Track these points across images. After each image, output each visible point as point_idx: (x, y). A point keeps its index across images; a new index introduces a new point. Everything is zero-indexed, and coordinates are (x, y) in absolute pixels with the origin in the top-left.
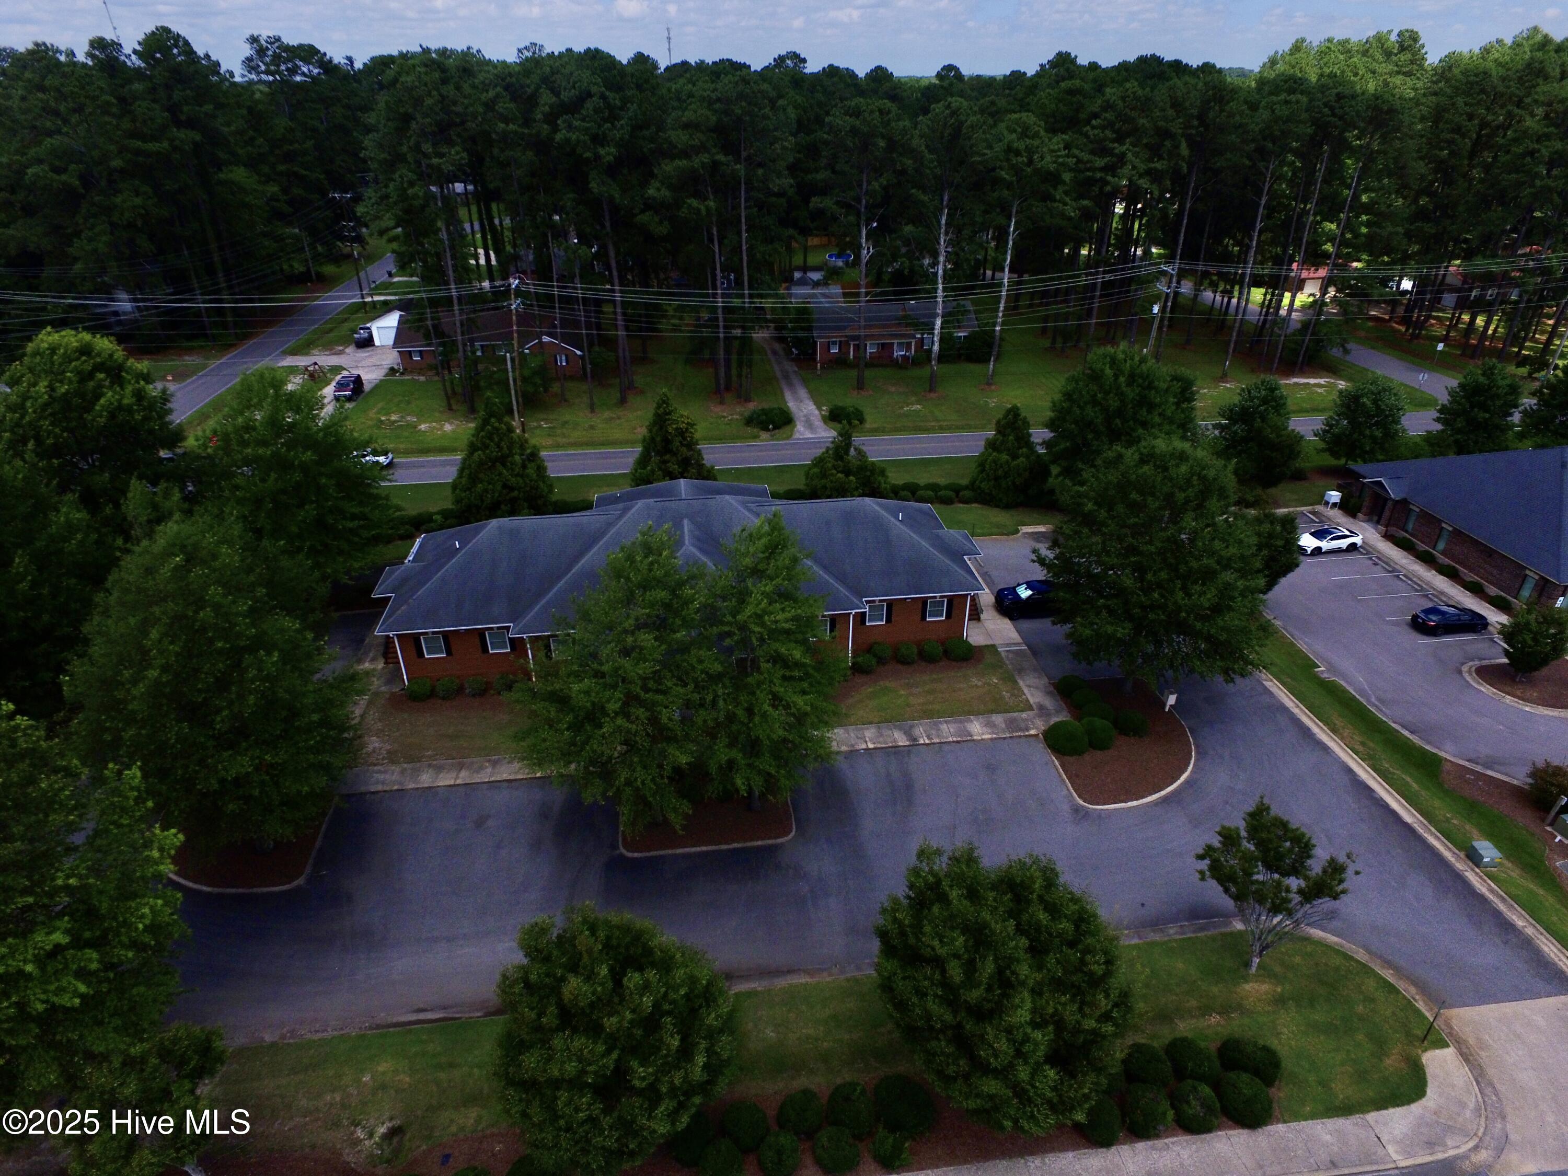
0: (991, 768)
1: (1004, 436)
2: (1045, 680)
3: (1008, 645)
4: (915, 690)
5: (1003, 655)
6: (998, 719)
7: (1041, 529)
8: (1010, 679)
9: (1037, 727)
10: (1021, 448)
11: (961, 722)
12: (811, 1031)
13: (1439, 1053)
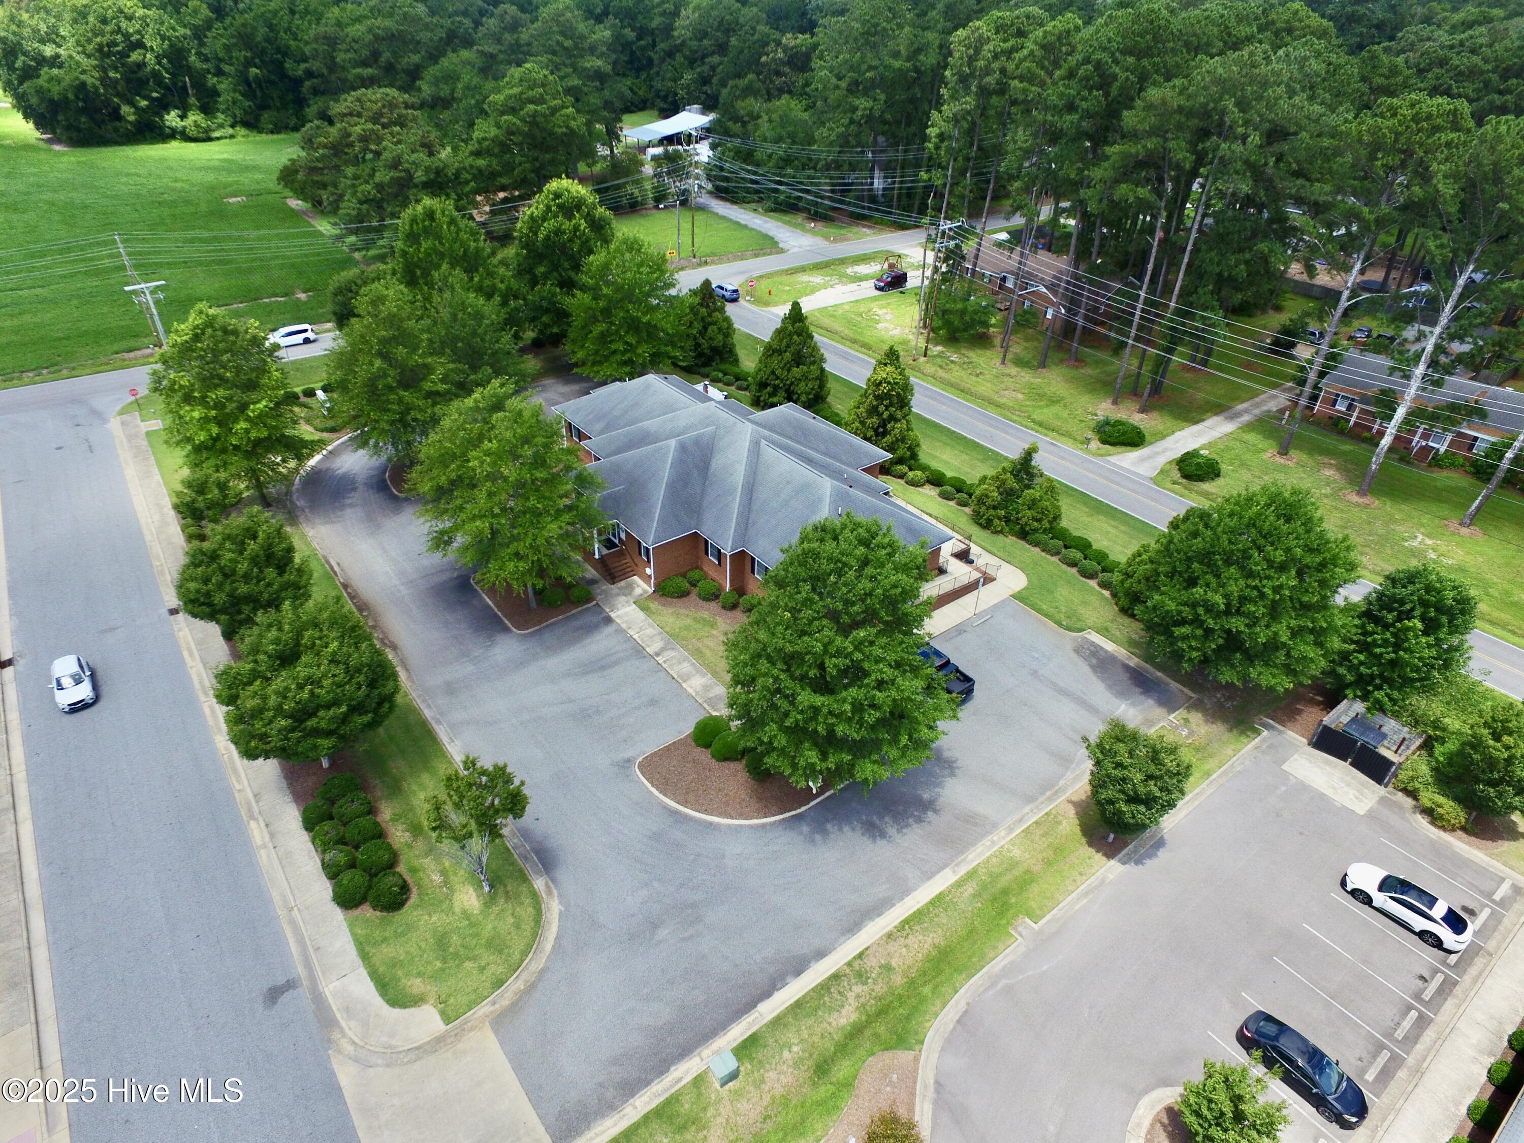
0: (653, 703)
7: (1109, 646)
13: (437, 1017)
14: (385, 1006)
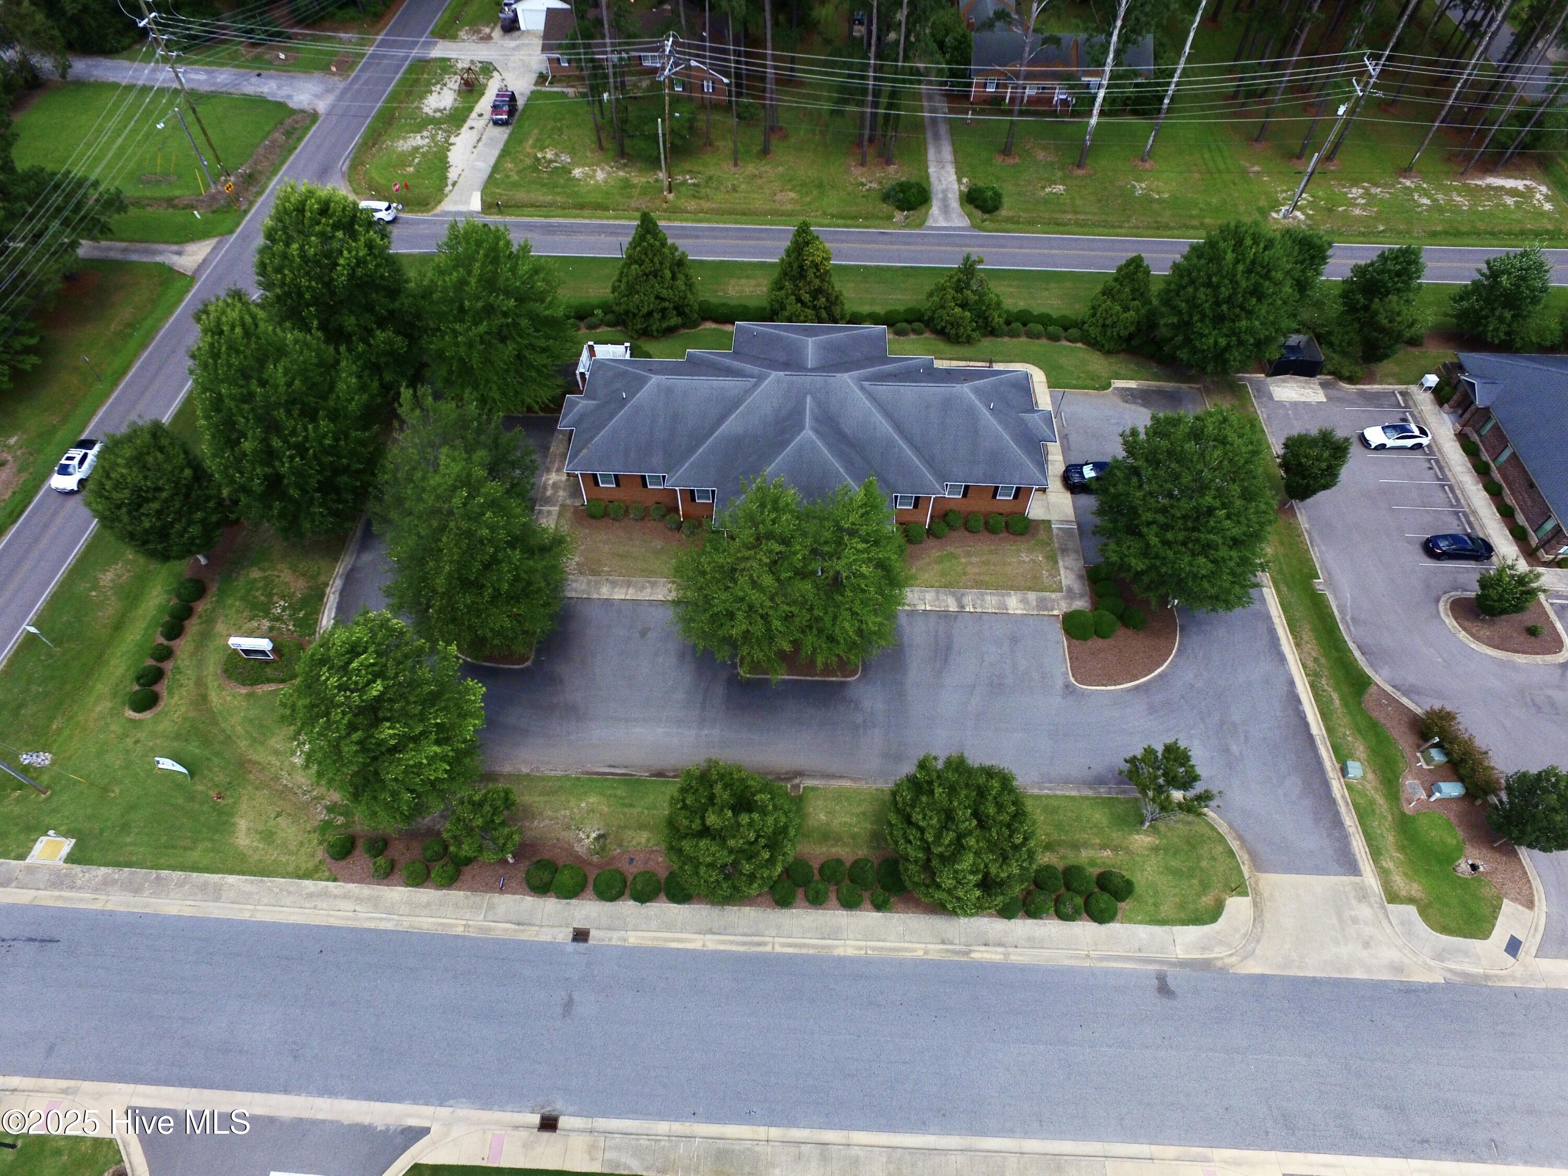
0: (1014, 640)
1: (1121, 285)
2: (1081, 563)
3: (1062, 522)
4: (974, 560)
5: (1055, 531)
6: (1032, 596)
7: (1132, 384)
8: (1052, 559)
9: (1061, 607)
10: (1134, 299)
11: (1003, 596)
12: (848, 820)
13: (1240, 899)
14: (1213, 925)
